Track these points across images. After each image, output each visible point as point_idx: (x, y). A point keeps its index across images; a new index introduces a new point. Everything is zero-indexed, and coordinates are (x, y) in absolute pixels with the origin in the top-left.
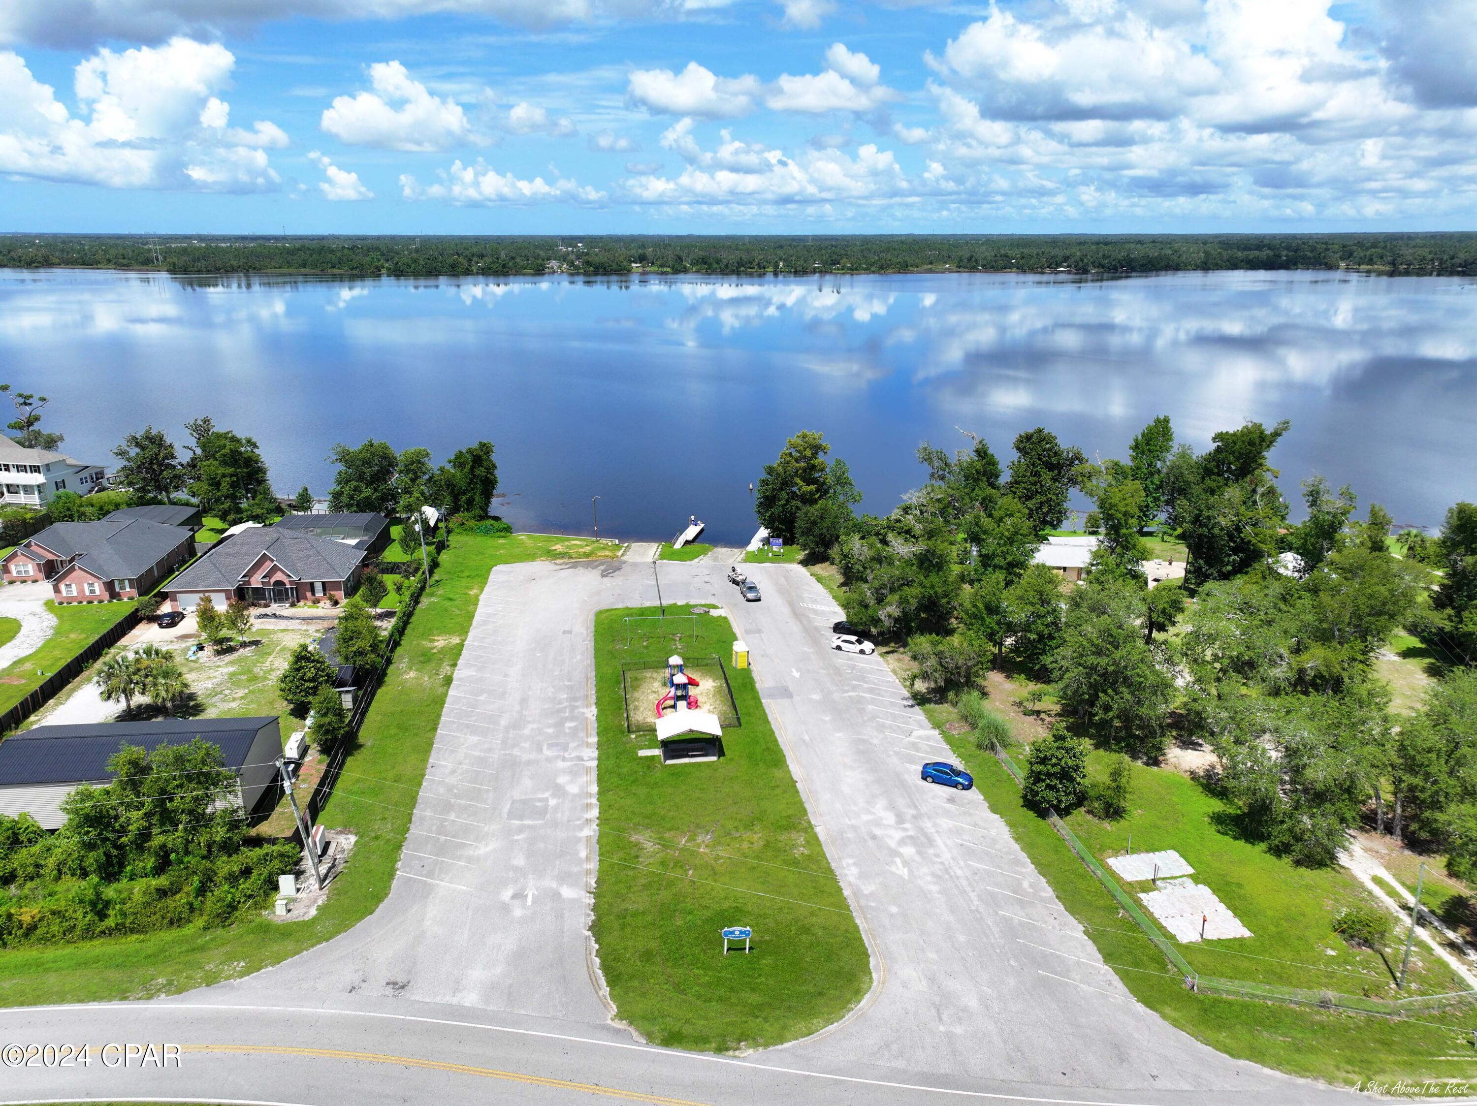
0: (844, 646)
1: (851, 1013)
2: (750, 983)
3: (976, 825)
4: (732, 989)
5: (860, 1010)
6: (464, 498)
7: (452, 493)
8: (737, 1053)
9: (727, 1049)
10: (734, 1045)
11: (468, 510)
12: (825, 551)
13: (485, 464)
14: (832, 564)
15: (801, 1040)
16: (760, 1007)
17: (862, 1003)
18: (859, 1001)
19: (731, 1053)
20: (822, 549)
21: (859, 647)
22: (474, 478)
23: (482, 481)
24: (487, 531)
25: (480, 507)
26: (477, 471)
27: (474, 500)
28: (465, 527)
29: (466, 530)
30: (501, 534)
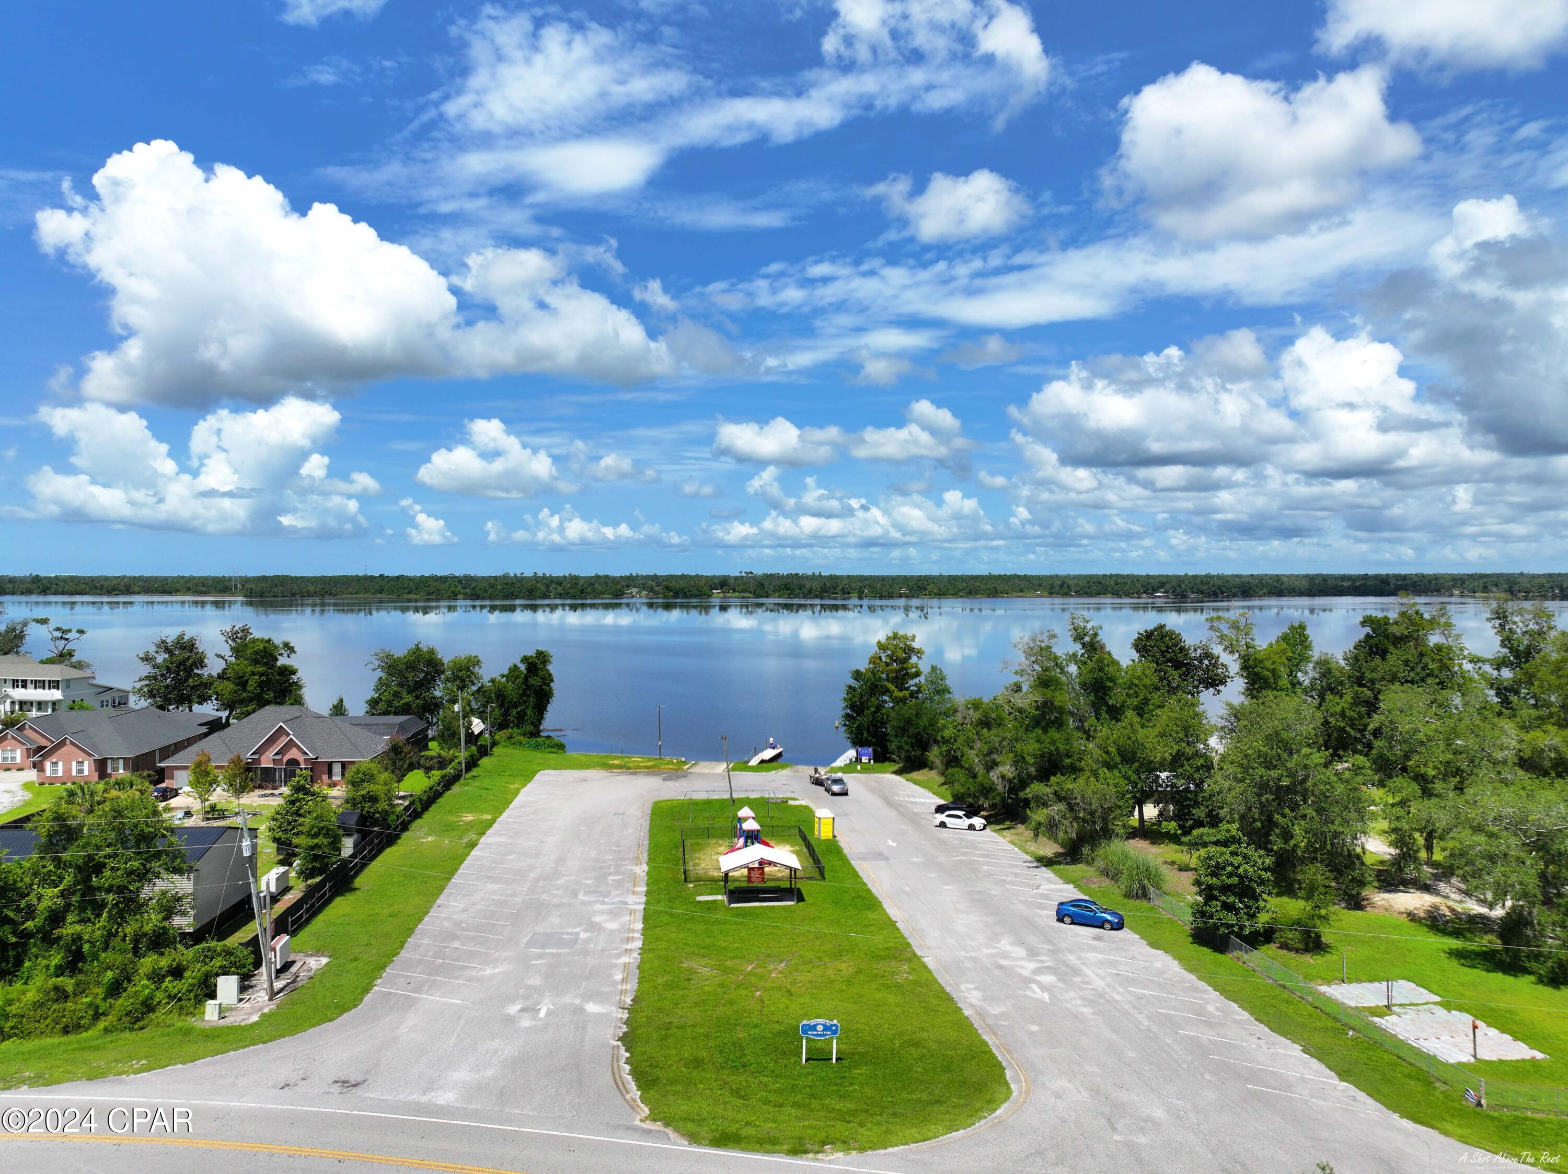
0: (950, 822)
1: (982, 1122)
2: (838, 1091)
3: (1133, 958)
4: (813, 1096)
5: (996, 1118)
6: (515, 711)
7: (501, 706)
8: (820, 1156)
9: (806, 1152)
10: (816, 1147)
11: (518, 726)
12: (922, 755)
13: (541, 673)
14: (931, 769)
15: (912, 1145)
16: (854, 1113)
17: (998, 1112)
18: (994, 1110)
19: (811, 1156)
20: (918, 753)
21: (968, 822)
22: (527, 689)
23: (535, 692)
24: (537, 747)
25: (532, 723)
26: (532, 681)
27: (525, 714)
28: (513, 741)
29: (513, 744)
30: (553, 750)
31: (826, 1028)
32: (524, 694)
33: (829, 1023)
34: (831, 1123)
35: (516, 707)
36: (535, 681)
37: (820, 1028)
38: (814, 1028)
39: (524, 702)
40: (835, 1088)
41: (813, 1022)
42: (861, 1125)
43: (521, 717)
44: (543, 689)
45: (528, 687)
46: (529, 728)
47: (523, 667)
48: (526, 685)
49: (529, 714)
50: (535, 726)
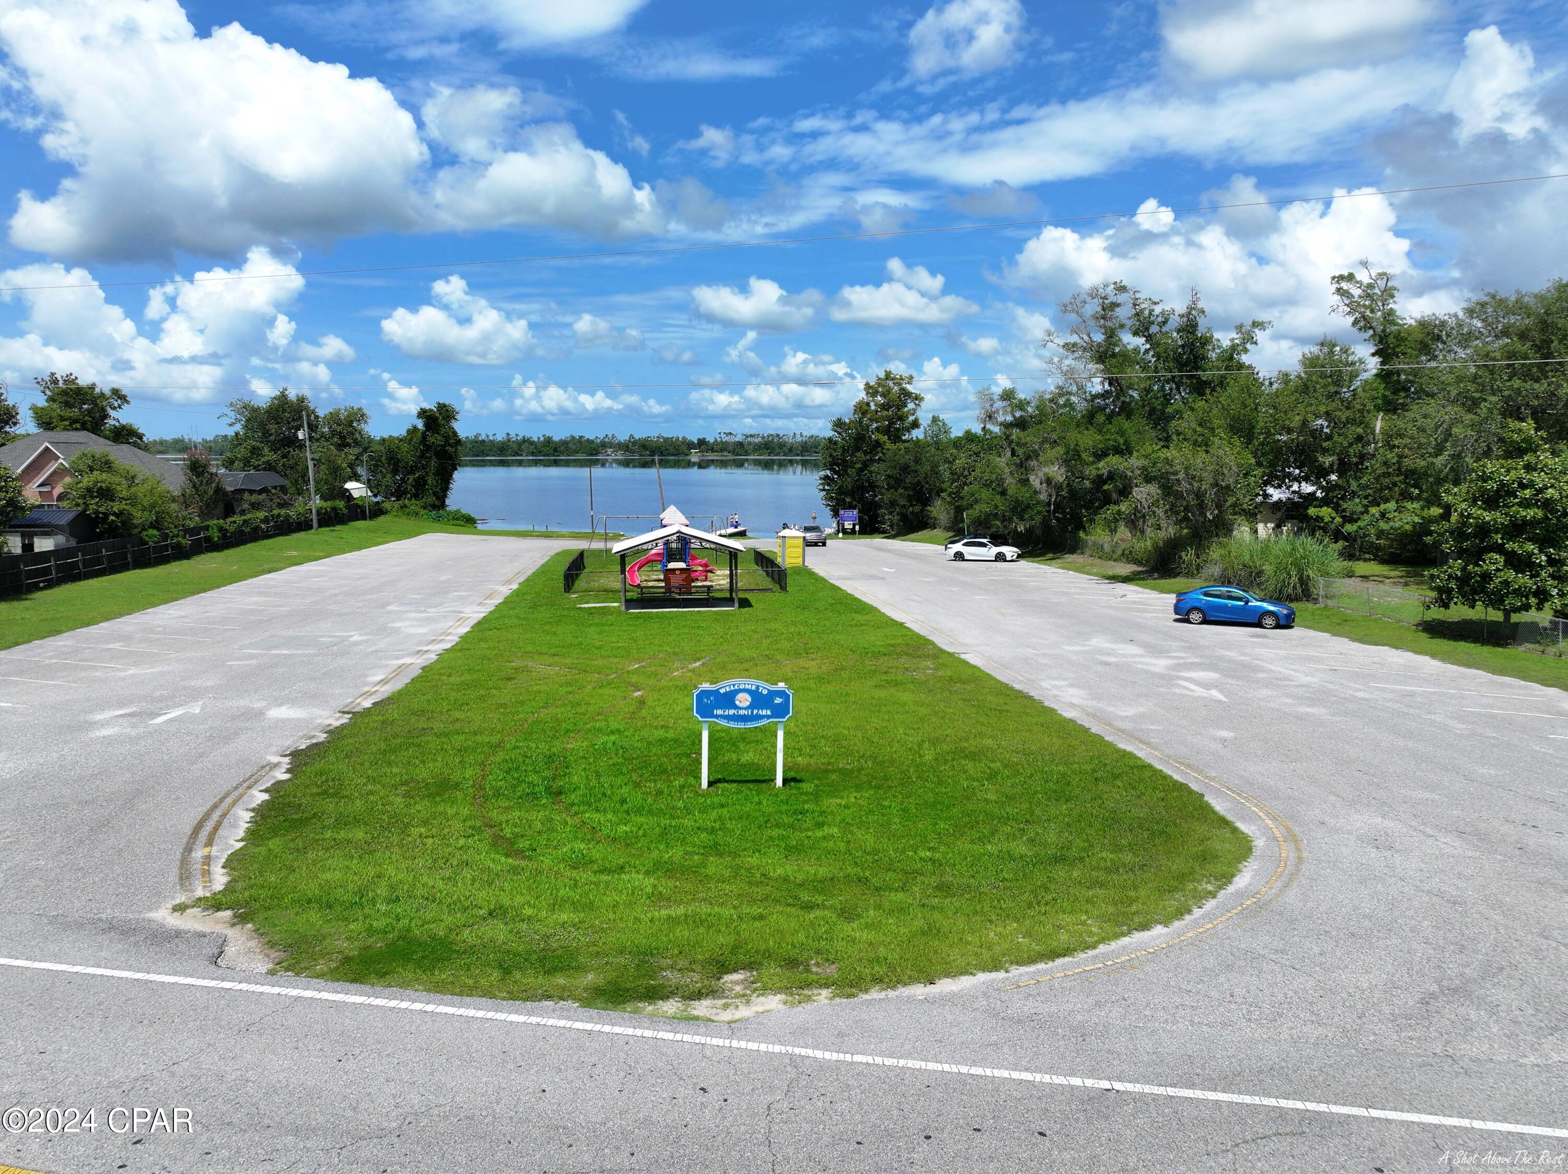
0: (969, 552)
1: (1210, 904)
5: (1241, 894)
7: (394, 471)
8: (702, 1008)
9: (654, 994)
10: (694, 980)
11: (416, 496)
13: (443, 431)
14: (934, 527)
15: (1017, 971)
17: (1241, 881)
18: (1226, 878)
19: (671, 1007)
21: (996, 550)
22: (427, 451)
23: (437, 454)
24: (438, 519)
25: (435, 494)
26: (431, 440)
27: (425, 483)
28: (407, 510)
29: (408, 514)
30: (459, 522)
31: (759, 700)
32: (422, 456)
33: (765, 688)
34: (756, 910)
35: (412, 472)
36: (435, 440)
37: (744, 700)
38: (728, 700)
39: (424, 467)
40: (775, 832)
41: (724, 687)
42: (847, 914)
43: (420, 485)
44: (446, 452)
45: (428, 447)
46: (431, 499)
47: (420, 424)
48: (425, 445)
49: (430, 482)
50: (438, 498)
